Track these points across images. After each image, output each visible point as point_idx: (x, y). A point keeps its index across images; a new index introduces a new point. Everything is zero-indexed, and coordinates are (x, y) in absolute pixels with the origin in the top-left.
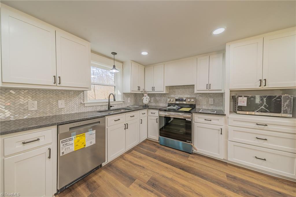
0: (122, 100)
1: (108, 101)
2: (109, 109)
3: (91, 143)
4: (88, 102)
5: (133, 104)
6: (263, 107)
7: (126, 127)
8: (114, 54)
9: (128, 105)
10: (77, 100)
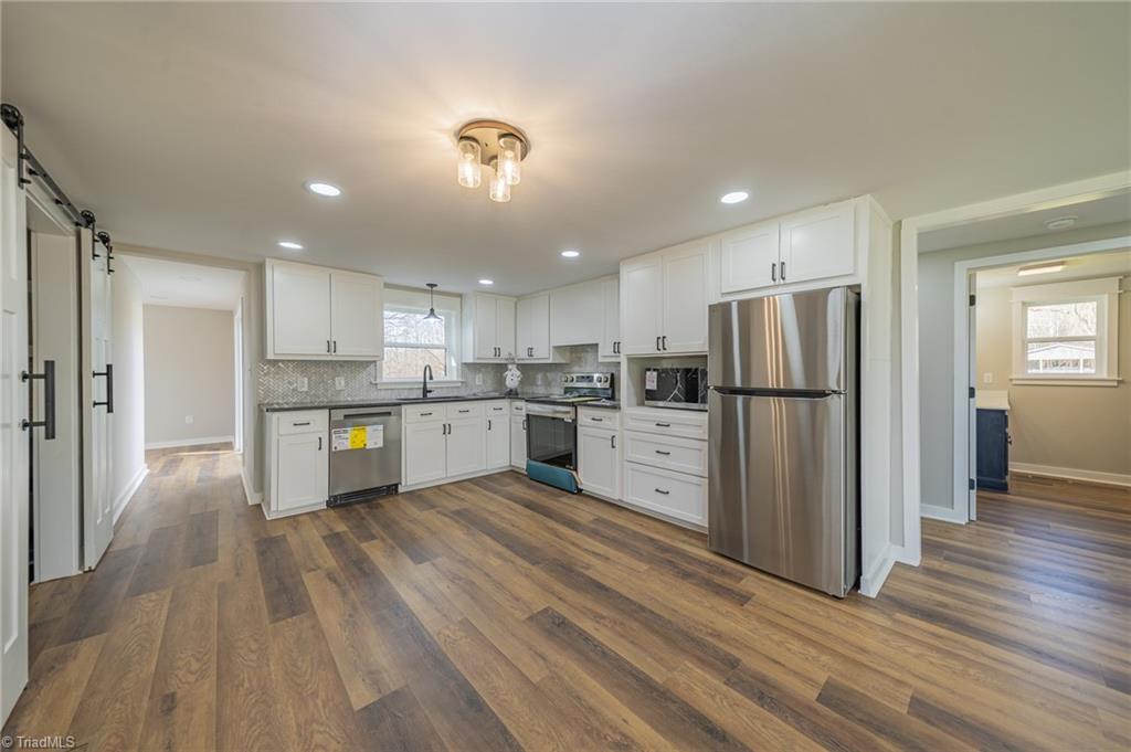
0: (460, 379)
1: (422, 380)
2: (425, 395)
3: (376, 443)
4: (385, 380)
5: (490, 389)
6: (676, 392)
7: (447, 429)
8: (432, 285)
9: (475, 391)
10: (363, 377)
